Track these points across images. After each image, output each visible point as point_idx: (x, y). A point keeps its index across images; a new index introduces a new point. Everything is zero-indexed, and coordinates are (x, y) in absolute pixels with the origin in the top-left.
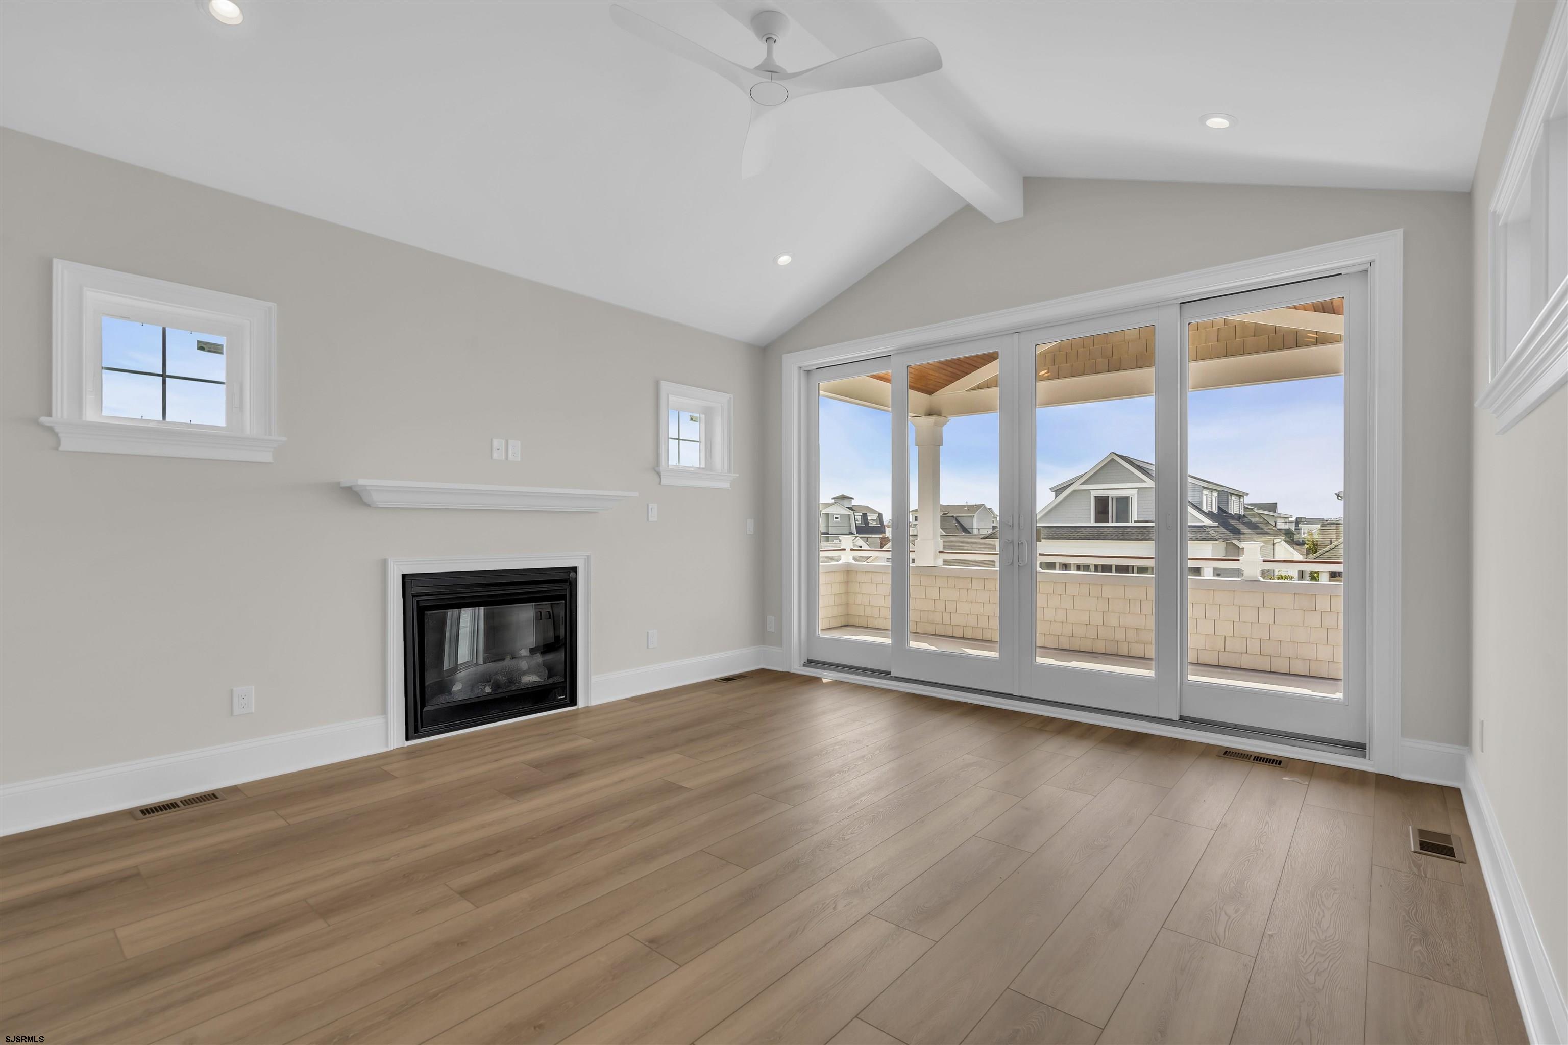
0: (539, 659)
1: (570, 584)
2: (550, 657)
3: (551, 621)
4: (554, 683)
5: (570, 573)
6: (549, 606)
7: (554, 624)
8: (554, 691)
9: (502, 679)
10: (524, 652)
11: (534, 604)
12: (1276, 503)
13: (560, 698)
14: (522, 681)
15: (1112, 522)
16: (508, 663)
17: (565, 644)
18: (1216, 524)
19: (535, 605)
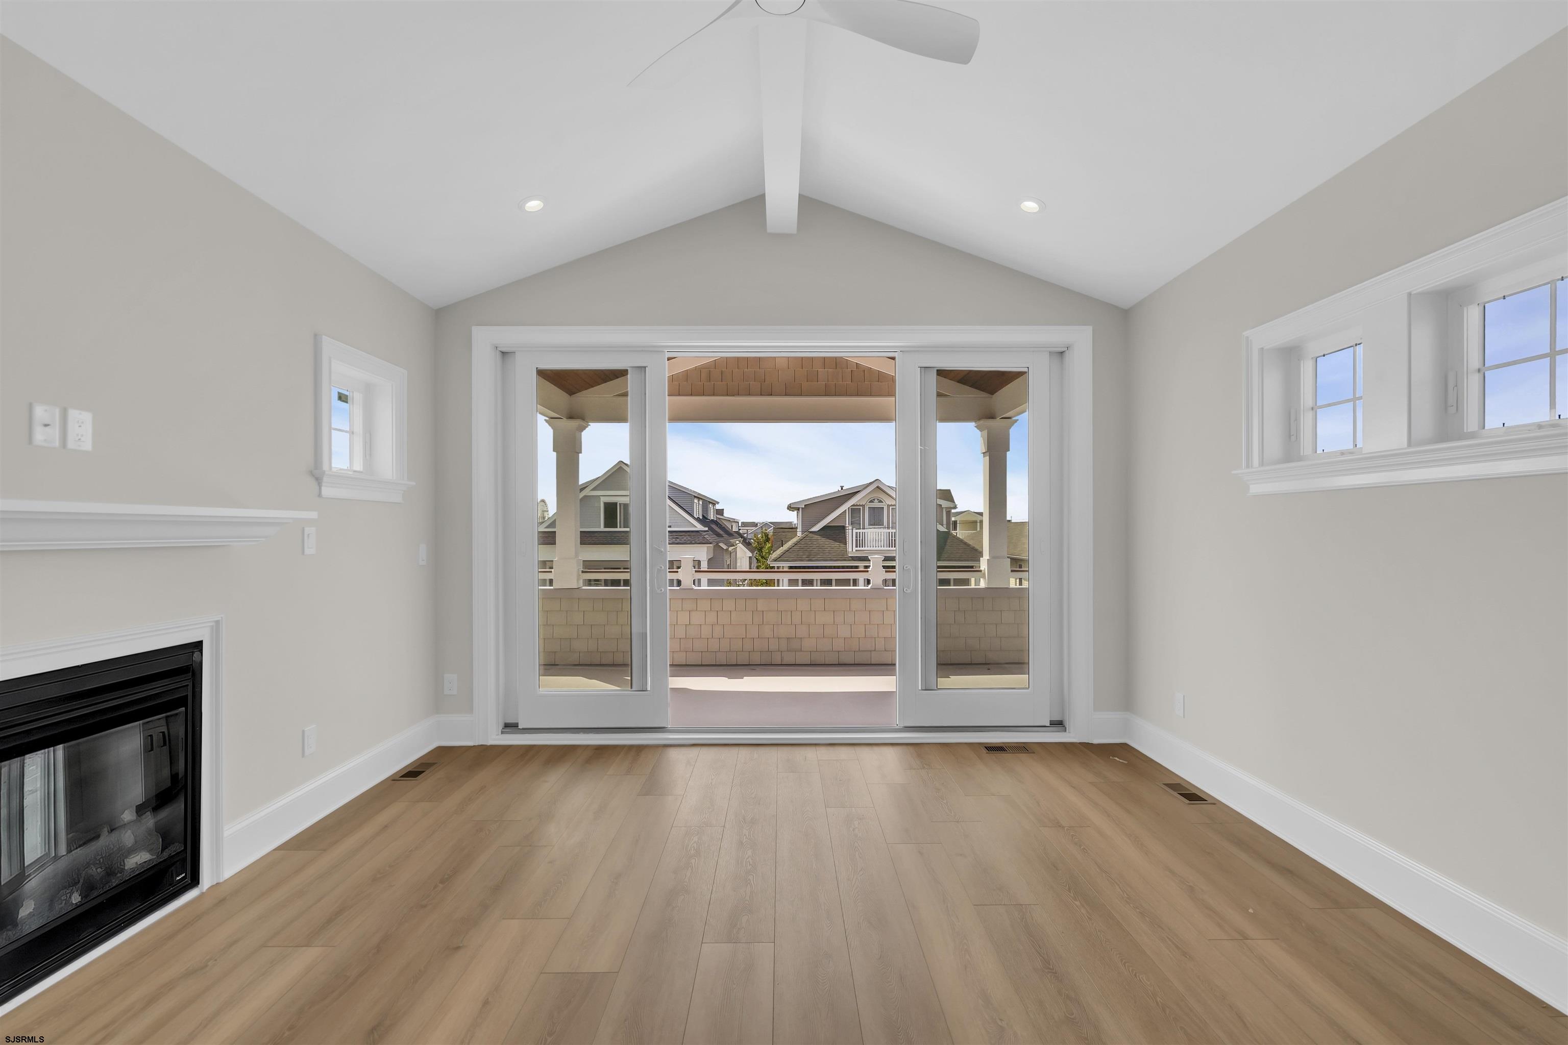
0: (150, 821)
1: (194, 674)
2: (164, 814)
3: (166, 749)
4: (171, 857)
5: (193, 652)
6: (163, 722)
7: (170, 753)
8: (170, 870)
9: (96, 872)
10: (128, 816)
11: (141, 722)
12: (723, 509)
13: (178, 878)
14: (126, 868)
15: (620, 527)
16: (105, 841)
17: (185, 787)
18: (706, 529)
19: (144, 724)
